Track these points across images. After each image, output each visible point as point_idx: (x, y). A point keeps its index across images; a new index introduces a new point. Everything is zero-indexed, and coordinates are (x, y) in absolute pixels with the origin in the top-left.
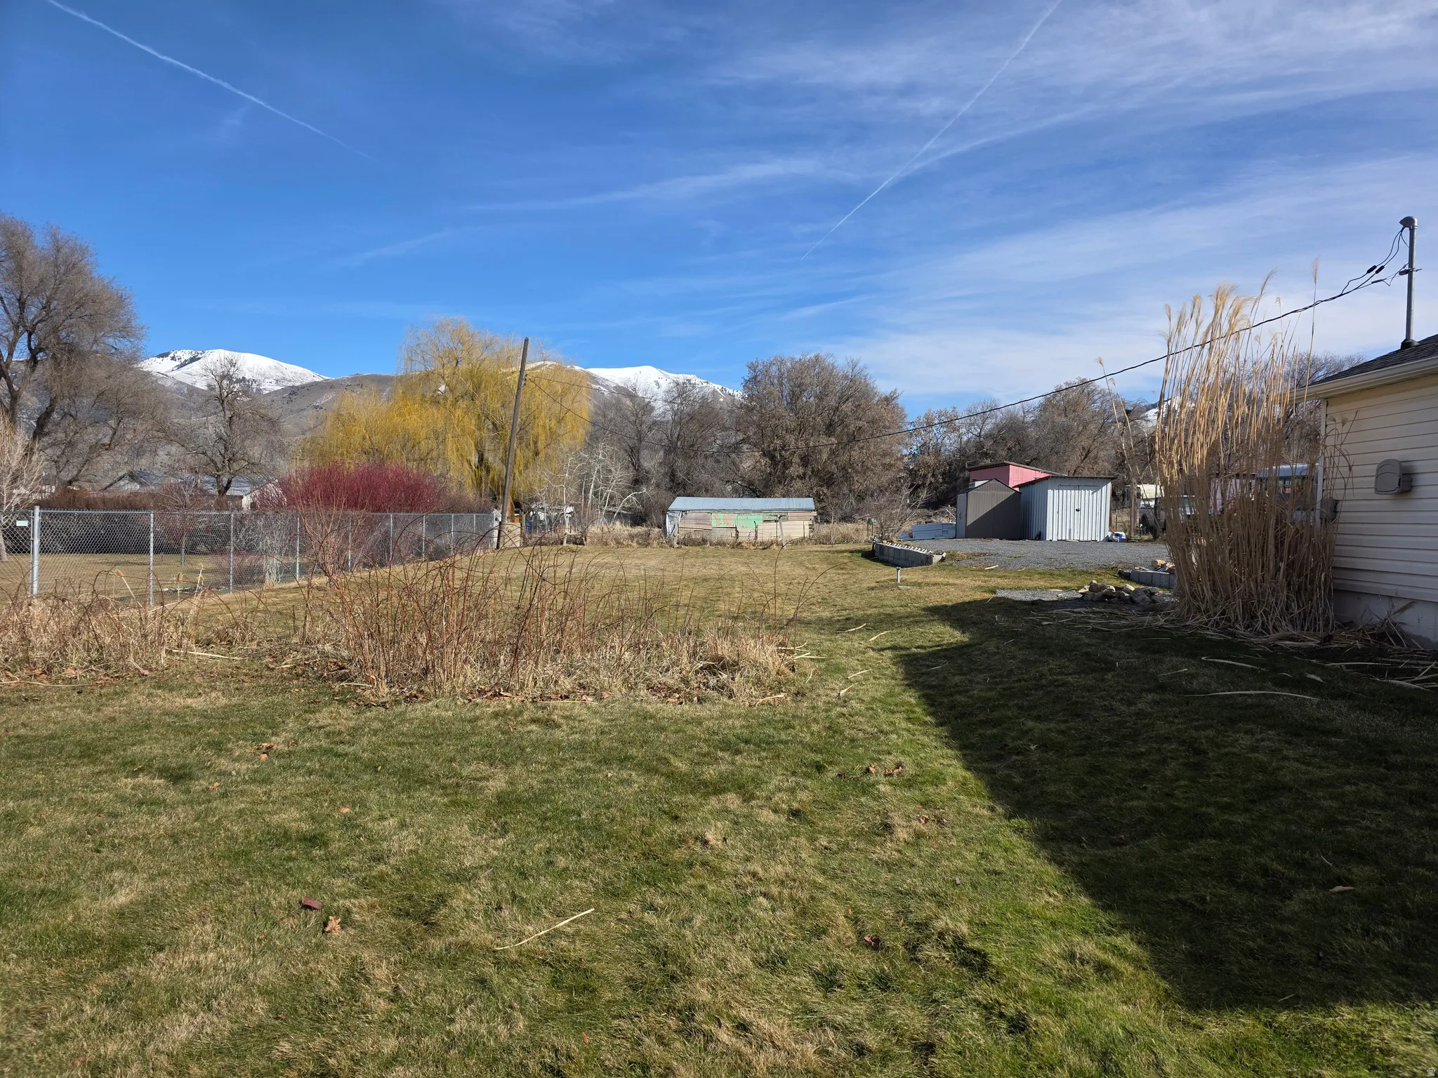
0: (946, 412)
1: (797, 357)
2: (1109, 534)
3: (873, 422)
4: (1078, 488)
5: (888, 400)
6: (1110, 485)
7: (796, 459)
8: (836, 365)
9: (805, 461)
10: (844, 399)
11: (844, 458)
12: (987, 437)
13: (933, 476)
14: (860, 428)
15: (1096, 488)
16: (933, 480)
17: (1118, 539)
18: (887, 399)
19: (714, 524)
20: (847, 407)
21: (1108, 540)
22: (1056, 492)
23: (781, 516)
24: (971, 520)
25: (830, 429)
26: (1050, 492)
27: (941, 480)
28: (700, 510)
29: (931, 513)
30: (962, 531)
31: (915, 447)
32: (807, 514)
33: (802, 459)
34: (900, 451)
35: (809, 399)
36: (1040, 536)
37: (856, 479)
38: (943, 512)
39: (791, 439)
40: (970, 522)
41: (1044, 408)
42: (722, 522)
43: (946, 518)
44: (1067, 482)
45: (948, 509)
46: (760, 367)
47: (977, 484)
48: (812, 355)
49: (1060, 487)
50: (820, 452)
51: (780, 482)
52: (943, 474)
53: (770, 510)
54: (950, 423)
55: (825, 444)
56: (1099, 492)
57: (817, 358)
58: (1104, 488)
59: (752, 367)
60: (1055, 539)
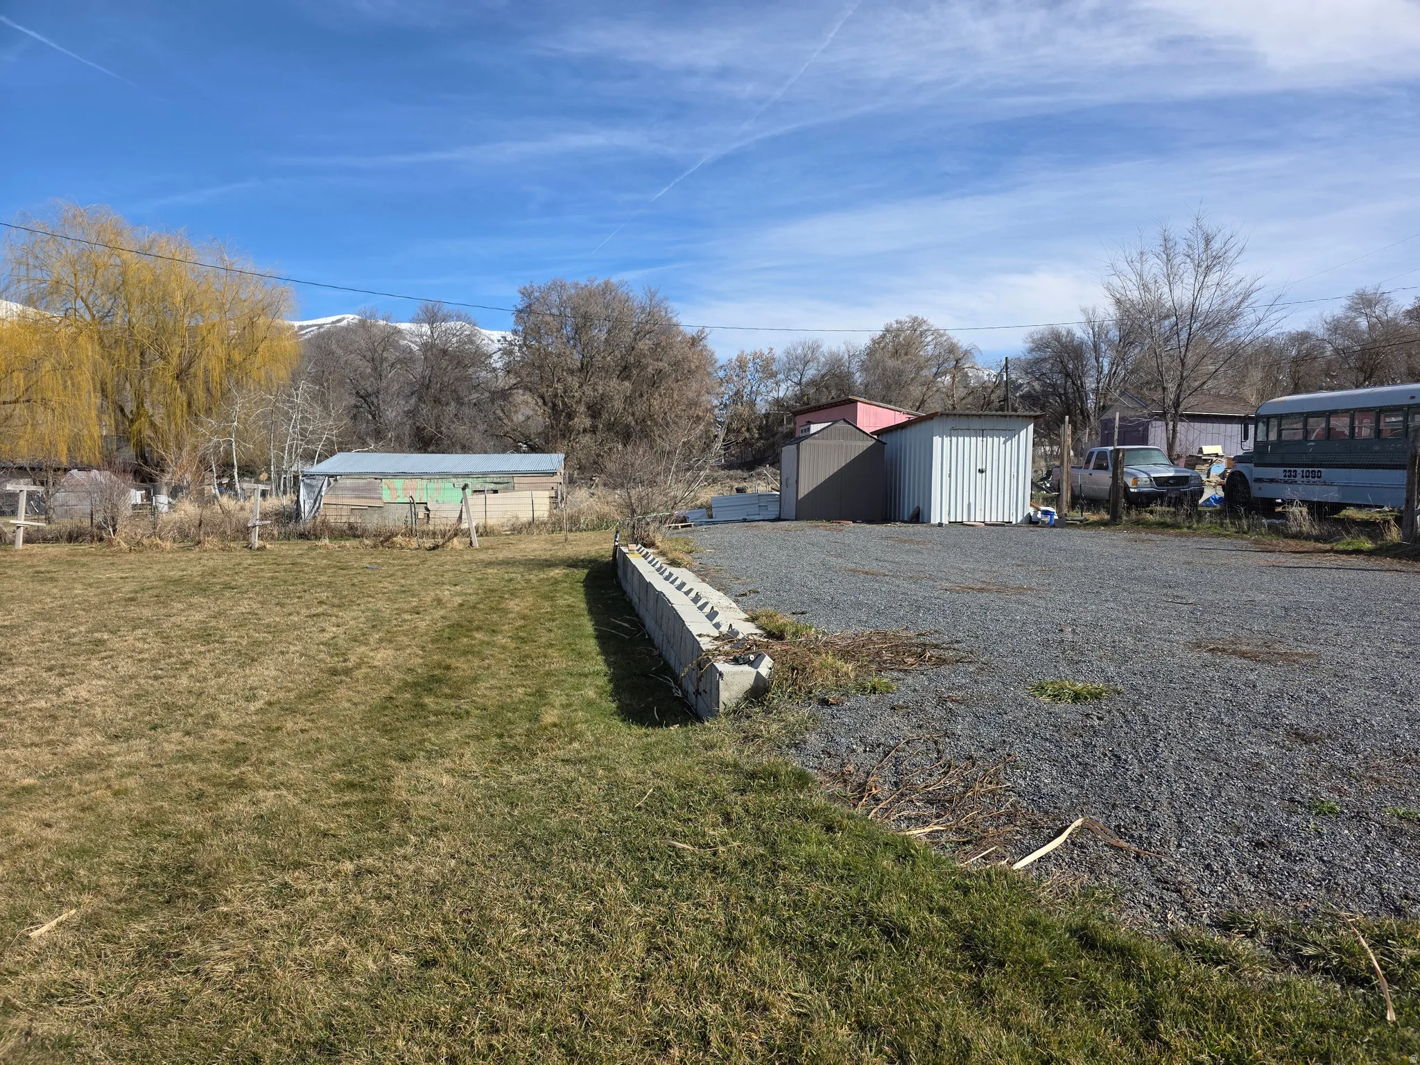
0: (762, 354)
1: (583, 282)
2: (1031, 511)
3: (676, 364)
4: (982, 433)
5: (694, 342)
6: (1031, 427)
7: (582, 408)
8: (631, 295)
9: (594, 411)
10: (639, 334)
11: (640, 408)
12: (808, 384)
13: (748, 430)
14: (661, 371)
15: (1011, 433)
16: (747, 435)
17: (1047, 519)
18: (693, 339)
19: (386, 496)
20: (644, 345)
21: (1031, 521)
22: (947, 440)
23: (503, 483)
24: (805, 489)
25: (625, 372)
26: (937, 440)
27: (756, 436)
28: (360, 475)
29: (746, 475)
30: (791, 509)
31: (726, 397)
32: (544, 479)
33: (589, 408)
34: (710, 402)
35: (599, 334)
36: (919, 517)
37: (657, 433)
38: (759, 474)
39: (574, 382)
40: (804, 491)
41: (871, 352)
42: (400, 493)
43: (762, 485)
44: (963, 423)
45: (767, 470)
46: (537, 294)
47: (815, 428)
48: (600, 281)
49: (954, 432)
50: (611, 399)
51: (564, 436)
52: (760, 428)
53: (484, 474)
54: (767, 368)
55: (617, 389)
56: (1015, 440)
57: (607, 284)
58: (1023, 433)
59: (526, 293)
60: (945, 521)
